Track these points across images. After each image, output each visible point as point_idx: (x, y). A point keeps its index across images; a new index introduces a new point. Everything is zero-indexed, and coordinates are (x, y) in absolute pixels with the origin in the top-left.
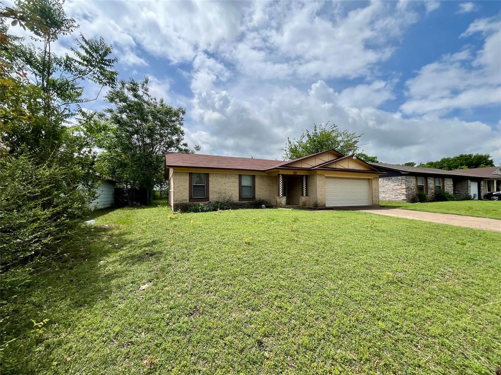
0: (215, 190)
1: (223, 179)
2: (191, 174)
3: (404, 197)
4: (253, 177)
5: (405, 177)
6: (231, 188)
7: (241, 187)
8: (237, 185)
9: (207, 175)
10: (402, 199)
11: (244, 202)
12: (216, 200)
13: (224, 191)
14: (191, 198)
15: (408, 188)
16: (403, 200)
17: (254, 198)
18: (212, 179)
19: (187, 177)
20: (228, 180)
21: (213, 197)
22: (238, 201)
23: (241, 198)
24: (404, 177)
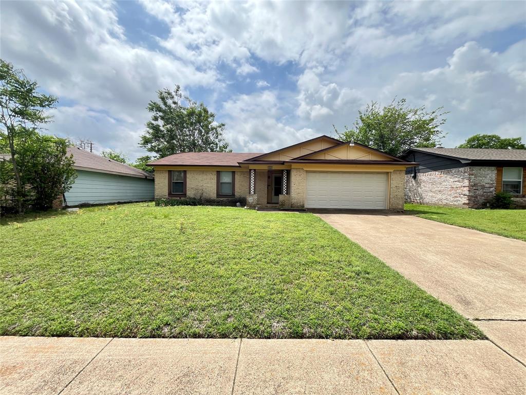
0: (193, 186)
1: (201, 176)
2: (170, 172)
3: (465, 200)
4: (234, 173)
5: (468, 167)
6: (208, 185)
7: (219, 184)
8: (214, 181)
9: (185, 172)
10: (463, 202)
11: (222, 199)
12: (192, 196)
13: (201, 188)
14: (170, 194)
15: (473, 187)
16: (464, 204)
17: (233, 195)
18: (189, 177)
19: (167, 175)
20: (205, 177)
21: (190, 193)
22: (216, 198)
23: (218, 195)
24: (467, 169)
